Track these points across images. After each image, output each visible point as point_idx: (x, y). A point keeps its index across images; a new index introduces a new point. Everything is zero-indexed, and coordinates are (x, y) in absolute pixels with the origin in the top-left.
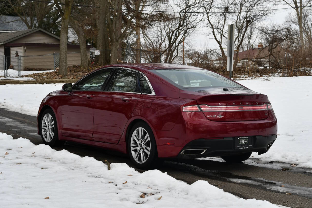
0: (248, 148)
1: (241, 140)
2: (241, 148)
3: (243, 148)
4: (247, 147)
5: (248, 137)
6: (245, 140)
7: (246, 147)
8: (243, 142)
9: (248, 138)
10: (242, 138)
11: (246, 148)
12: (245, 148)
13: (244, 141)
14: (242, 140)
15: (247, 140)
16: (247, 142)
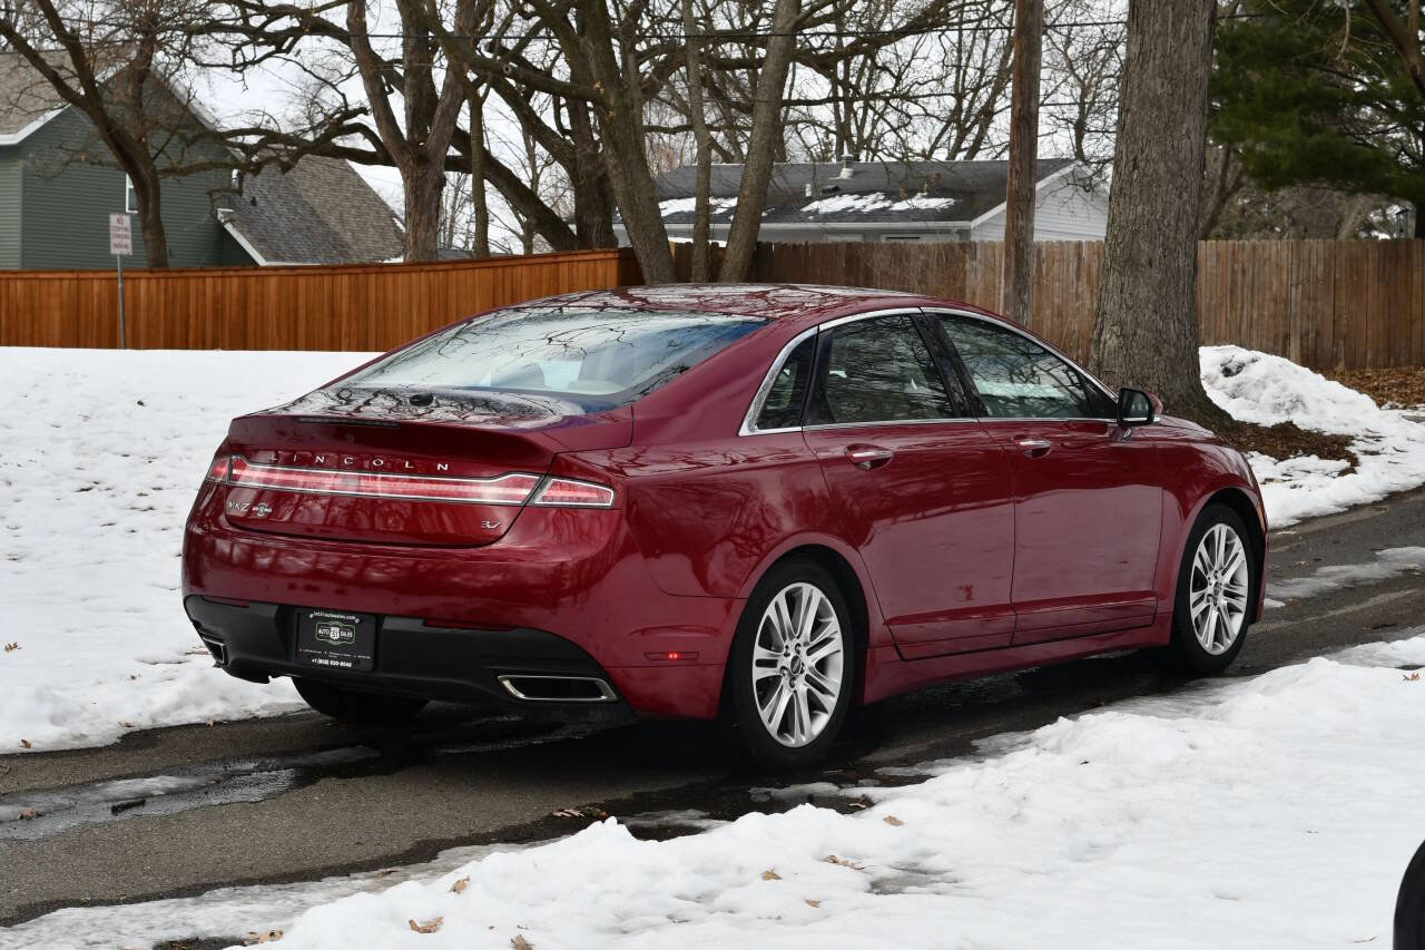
0: (349, 665)
1: (326, 623)
2: (320, 661)
3: (326, 662)
4: (347, 660)
6: (342, 629)
7: (339, 659)
8: (335, 633)
10: (327, 615)
11: (342, 664)
12: (336, 663)
13: (338, 629)
14: (328, 627)
15: (351, 630)
16: (350, 640)
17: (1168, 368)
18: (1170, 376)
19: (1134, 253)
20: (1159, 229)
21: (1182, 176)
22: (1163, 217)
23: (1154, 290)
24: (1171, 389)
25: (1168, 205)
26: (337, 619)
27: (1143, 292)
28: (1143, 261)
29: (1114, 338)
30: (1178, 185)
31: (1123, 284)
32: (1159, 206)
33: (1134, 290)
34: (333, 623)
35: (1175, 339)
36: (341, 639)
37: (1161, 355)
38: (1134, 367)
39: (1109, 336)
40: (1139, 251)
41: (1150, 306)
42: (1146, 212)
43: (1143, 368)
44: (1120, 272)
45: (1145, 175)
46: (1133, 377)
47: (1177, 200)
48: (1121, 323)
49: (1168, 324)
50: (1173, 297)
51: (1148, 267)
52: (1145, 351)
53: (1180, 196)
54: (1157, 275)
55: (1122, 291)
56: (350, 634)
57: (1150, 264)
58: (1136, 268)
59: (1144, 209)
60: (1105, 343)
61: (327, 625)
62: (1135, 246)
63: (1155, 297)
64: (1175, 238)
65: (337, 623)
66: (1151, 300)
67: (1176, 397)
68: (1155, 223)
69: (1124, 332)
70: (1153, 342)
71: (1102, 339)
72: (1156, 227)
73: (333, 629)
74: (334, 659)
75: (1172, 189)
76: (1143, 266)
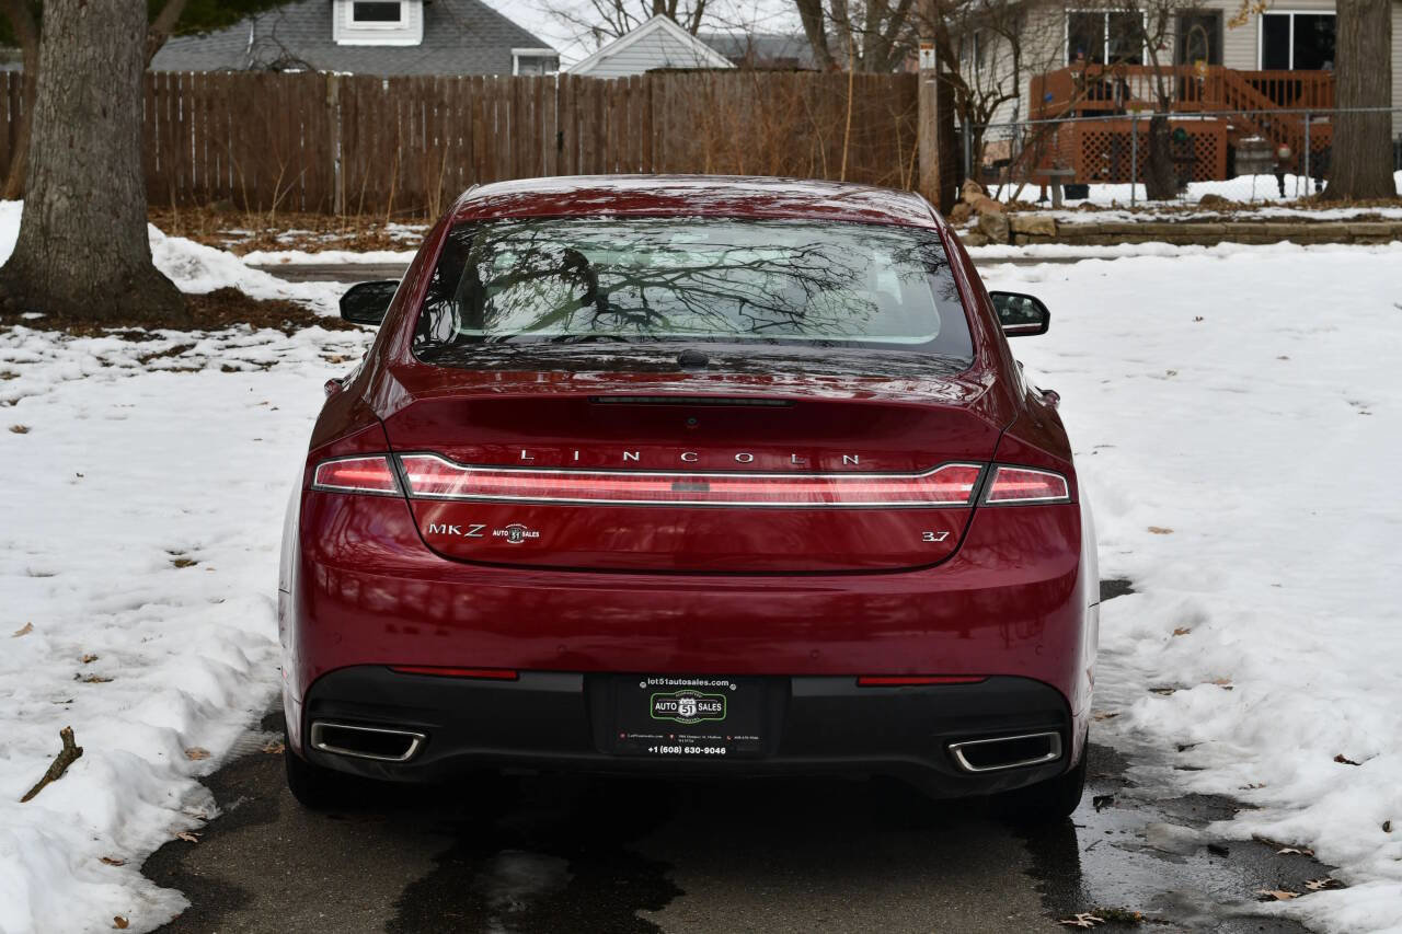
0: (721, 751)
1: (672, 694)
2: (665, 750)
3: (677, 750)
4: (715, 745)
5: (726, 683)
6: (704, 698)
7: (701, 744)
8: (687, 707)
9: (725, 689)
10: (671, 682)
11: (707, 750)
12: (697, 750)
13: (692, 701)
14: (676, 700)
15: (720, 700)
16: (720, 714)
17: (127, 233)
18: (129, 241)
19: (85, 101)
20: (113, 74)
21: (133, 13)
22: (116, 59)
23: (109, 145)
24: (131, 256)
25: (121, 47)
26: (692, 687)
27: (97, 147)
28: (96, 111)
29: (64, 199)
30: (131, 23)
31: (72, 138)
32: (112, 48)
33: (85, 143)
34: (684, 692)
35: (131, 200)
36: (699, 715)
37: (118, 217)
38: (90, 232)
39: (56, 197)
40: (91, 99)
41: (105, 162)
42: (97, 55)
43: (99, 234)
44: (66, 123)
45: (95, 12)
46: (89, 243)
47: (129, 40)
48: (73, 182)
49: (124, 182)
50: (128, 152)
51: (102, 117)
52: (101, 214)
53: (132, 37)
54: (110, 126)
55: (71, 146)
56: (717, 707)
57: (105, 114)
58: (88, 120)
59: (94, 52)
60: (51, 205)
61: (674, 697)
62: (85, 94)
63: (110, 152)
64: (128, 85)
65: (691, 692)
66: (106, 155)
67: (137, 265)
68: (107, 67)
69: (76, 193)
70: (110, 203)
71: (46, 200)
72: (109, 72)
73: (682, 701)
74: (690, 745)
75: (125, 28)
76: (96, 116)
